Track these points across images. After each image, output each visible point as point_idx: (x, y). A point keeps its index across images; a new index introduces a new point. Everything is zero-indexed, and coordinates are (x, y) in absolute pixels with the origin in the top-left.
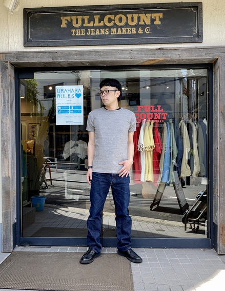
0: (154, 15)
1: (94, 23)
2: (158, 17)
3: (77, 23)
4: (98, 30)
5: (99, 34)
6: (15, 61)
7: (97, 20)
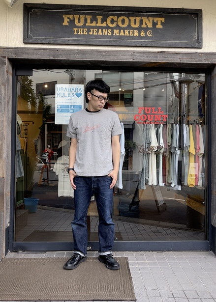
0: (156, 19)
1: (97, 23)
2: (160, 20)
3: (79, 22)
4: (100, 30)
5: (101, 34)
6: (13, 56)
7: (99, 21)
